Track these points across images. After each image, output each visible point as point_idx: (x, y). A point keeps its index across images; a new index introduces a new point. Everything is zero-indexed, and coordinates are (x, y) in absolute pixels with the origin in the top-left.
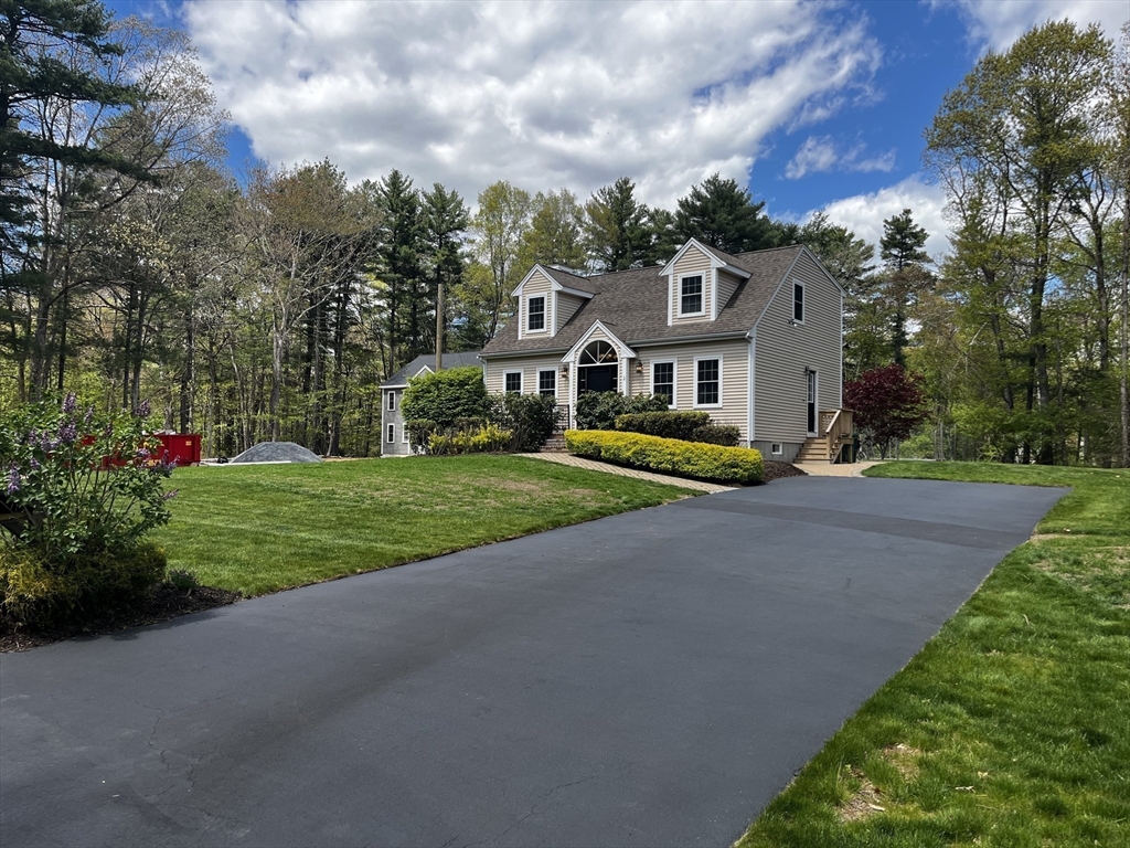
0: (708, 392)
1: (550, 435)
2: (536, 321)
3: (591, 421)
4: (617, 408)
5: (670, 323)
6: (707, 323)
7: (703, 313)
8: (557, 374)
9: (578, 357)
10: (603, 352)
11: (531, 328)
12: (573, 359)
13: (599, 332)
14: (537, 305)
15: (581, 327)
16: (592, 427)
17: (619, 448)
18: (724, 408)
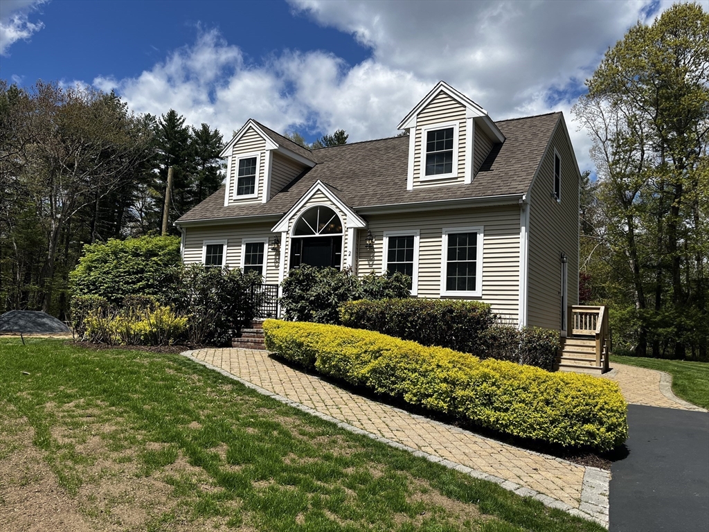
0: (462, 274)
1: (248, 324)
2: (246, 185)
3: (303, 308)
4: (341, 291)
5: (410, 186)
6: (460, 187)
7: (454, 174)
8: (266, 246)
9: (292, 225)
10: (323, 221)
11: (239, 193)
12: (285, 228)
13: (319, 195)
14: (248, 166)
15: (298, 194)
16: (304, 317)
18: (484, 297)
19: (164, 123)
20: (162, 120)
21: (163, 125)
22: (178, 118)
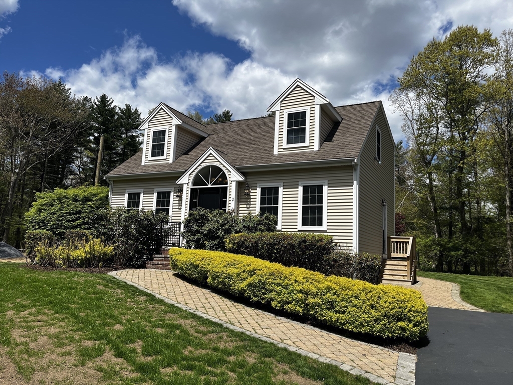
0: (312, 214)
1: (159, 251)
2: (158, 149)
3: (199, 240)
4: (227, 227)
5: (276, 152)
6: (311, 153)
7: (307, 143)
8: (172, 194)
9: (192, 179)
10: (214, 176)
11: (153, 155)
12: (186, 181)
13: (211, 157)
14: (159, 136)
15: (196, 156)
16: (200, 246)
17: (229, 277)
18: (328, 231)
19: (98, 103)
20: (96, 101)
21: (97, 105)
22: (108, 100)
